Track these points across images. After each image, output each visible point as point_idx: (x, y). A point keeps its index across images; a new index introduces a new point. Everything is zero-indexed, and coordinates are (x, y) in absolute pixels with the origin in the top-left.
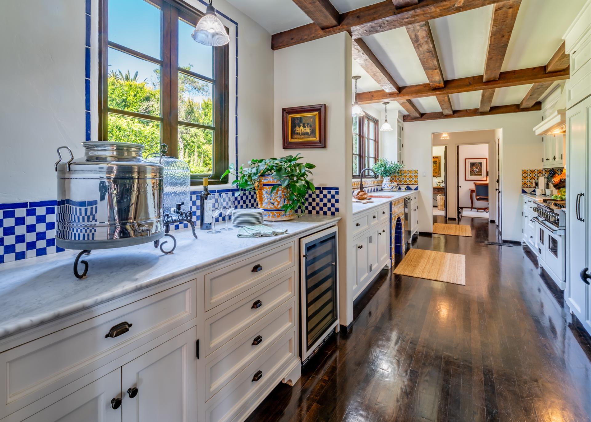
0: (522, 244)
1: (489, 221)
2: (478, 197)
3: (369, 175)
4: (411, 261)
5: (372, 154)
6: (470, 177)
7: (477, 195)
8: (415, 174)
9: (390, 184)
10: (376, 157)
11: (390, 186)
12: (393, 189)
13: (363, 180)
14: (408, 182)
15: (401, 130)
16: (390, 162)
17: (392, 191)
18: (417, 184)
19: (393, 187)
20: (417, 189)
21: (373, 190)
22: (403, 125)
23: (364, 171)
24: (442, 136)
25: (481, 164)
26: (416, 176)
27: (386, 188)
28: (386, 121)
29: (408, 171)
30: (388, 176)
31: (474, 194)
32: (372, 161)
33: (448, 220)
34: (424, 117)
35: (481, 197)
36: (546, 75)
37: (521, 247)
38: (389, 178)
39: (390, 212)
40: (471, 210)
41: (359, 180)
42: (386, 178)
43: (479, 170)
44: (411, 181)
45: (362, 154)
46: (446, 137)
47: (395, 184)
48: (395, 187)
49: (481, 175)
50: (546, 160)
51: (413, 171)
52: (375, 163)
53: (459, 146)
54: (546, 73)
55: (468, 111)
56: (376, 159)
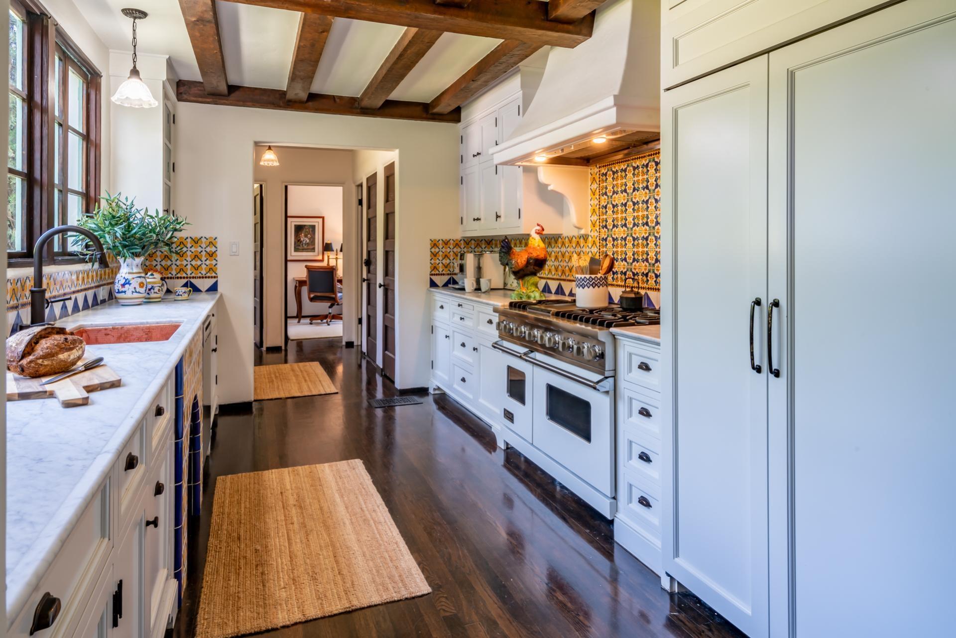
0: (431, 391)
1: (344, 343)
2: (312, 296)
3: (64, 253)
4: (239, 538)
5: (76, 181)
6: (294, 253)
7: (310, 291)
8: (208, 249)
9: (142, 280)
10: (92, 194)
11: (141, 285)
12: (153, 295)
13: (47, 270)
14: (189, 272)
15: (171, 119)
16: (142, 213)
17: (148, 301)
18: (214, 275)
19: (152, 288)
20: (214, 288)
21: (81, 304)
22: (174, 107)
23: (49, 240)
24: (263, 159)
25: (313, 227)
26: (211, 255)
27: (129, 294)
28: (135, 72)
29: (189, 240)
30: (137, 255)
31: (305, 290)
32: (75, 205)
33: (264, 353)
34: (235, 95)
35: (319, 294)
36: (548, 24)
37: (430, 399)
38: (139, 260)
39: (177, 395)
40: (299, 322)
41: (30, 271)
42: (129, 260)
43: (310, 239)
44: (197, 268)
45: (37, 174)
46: (272, 161)
47: (154, 279)
48: (156, 290)
49: (313, 250)
50: (474, 220)
51: (203, 240)
52: (88, 210)
53: (289, 187)
54: (547, 20)
55: (338, 100)
56: (90, 201)
